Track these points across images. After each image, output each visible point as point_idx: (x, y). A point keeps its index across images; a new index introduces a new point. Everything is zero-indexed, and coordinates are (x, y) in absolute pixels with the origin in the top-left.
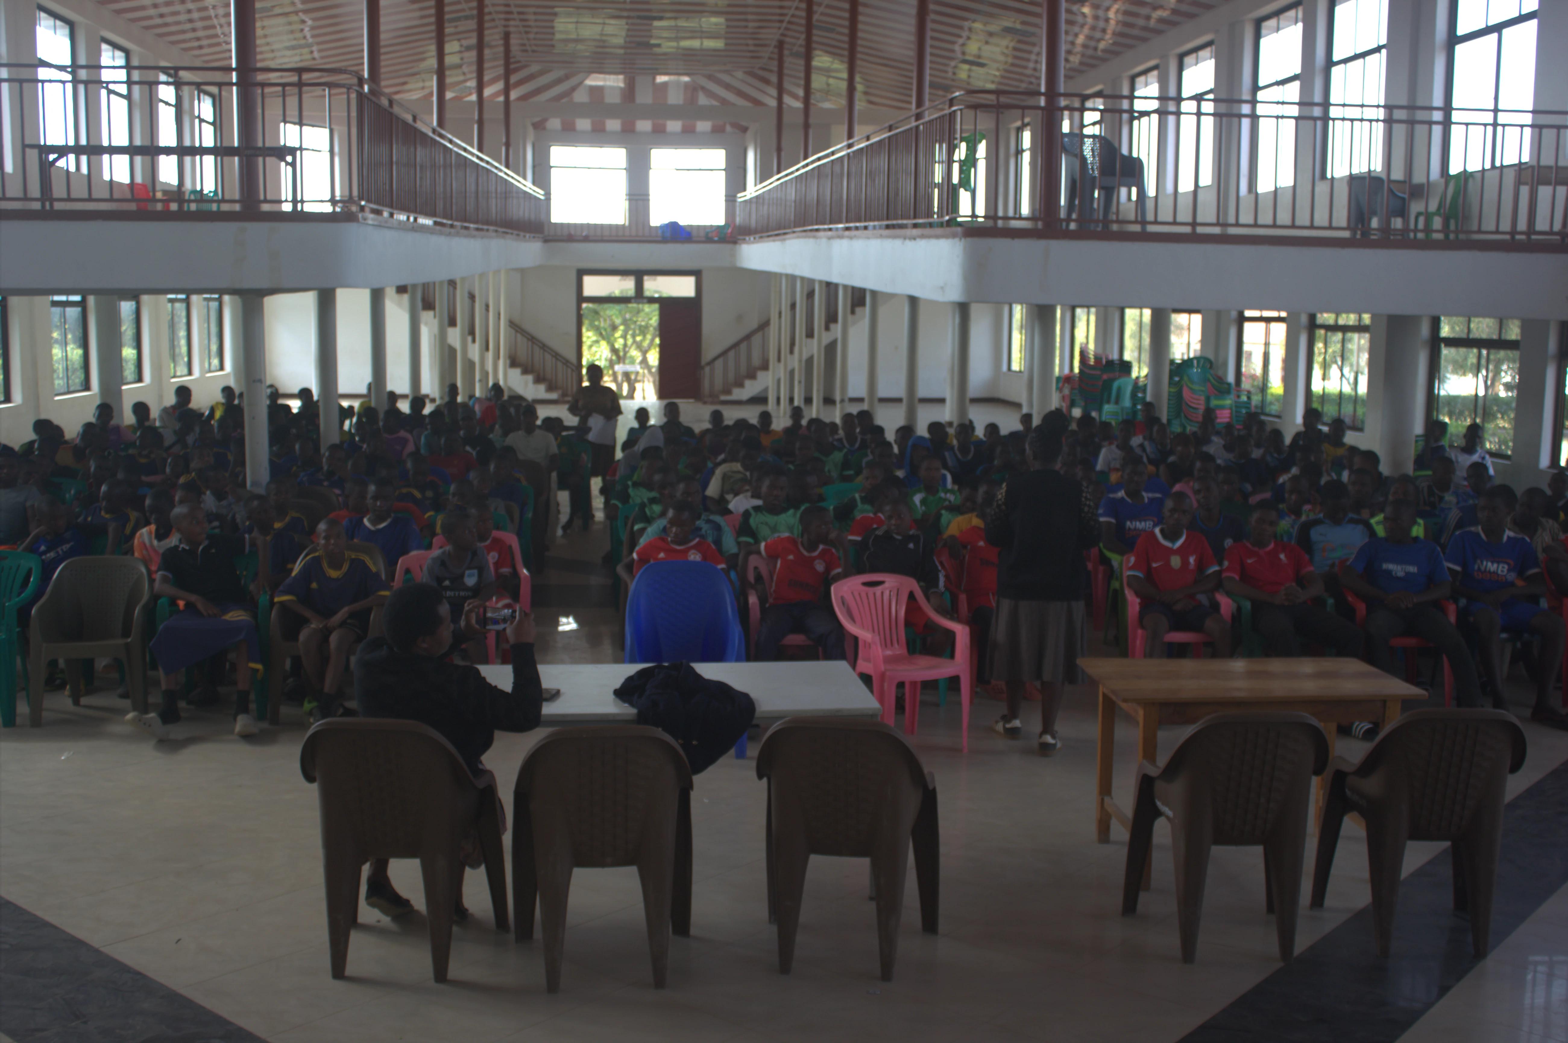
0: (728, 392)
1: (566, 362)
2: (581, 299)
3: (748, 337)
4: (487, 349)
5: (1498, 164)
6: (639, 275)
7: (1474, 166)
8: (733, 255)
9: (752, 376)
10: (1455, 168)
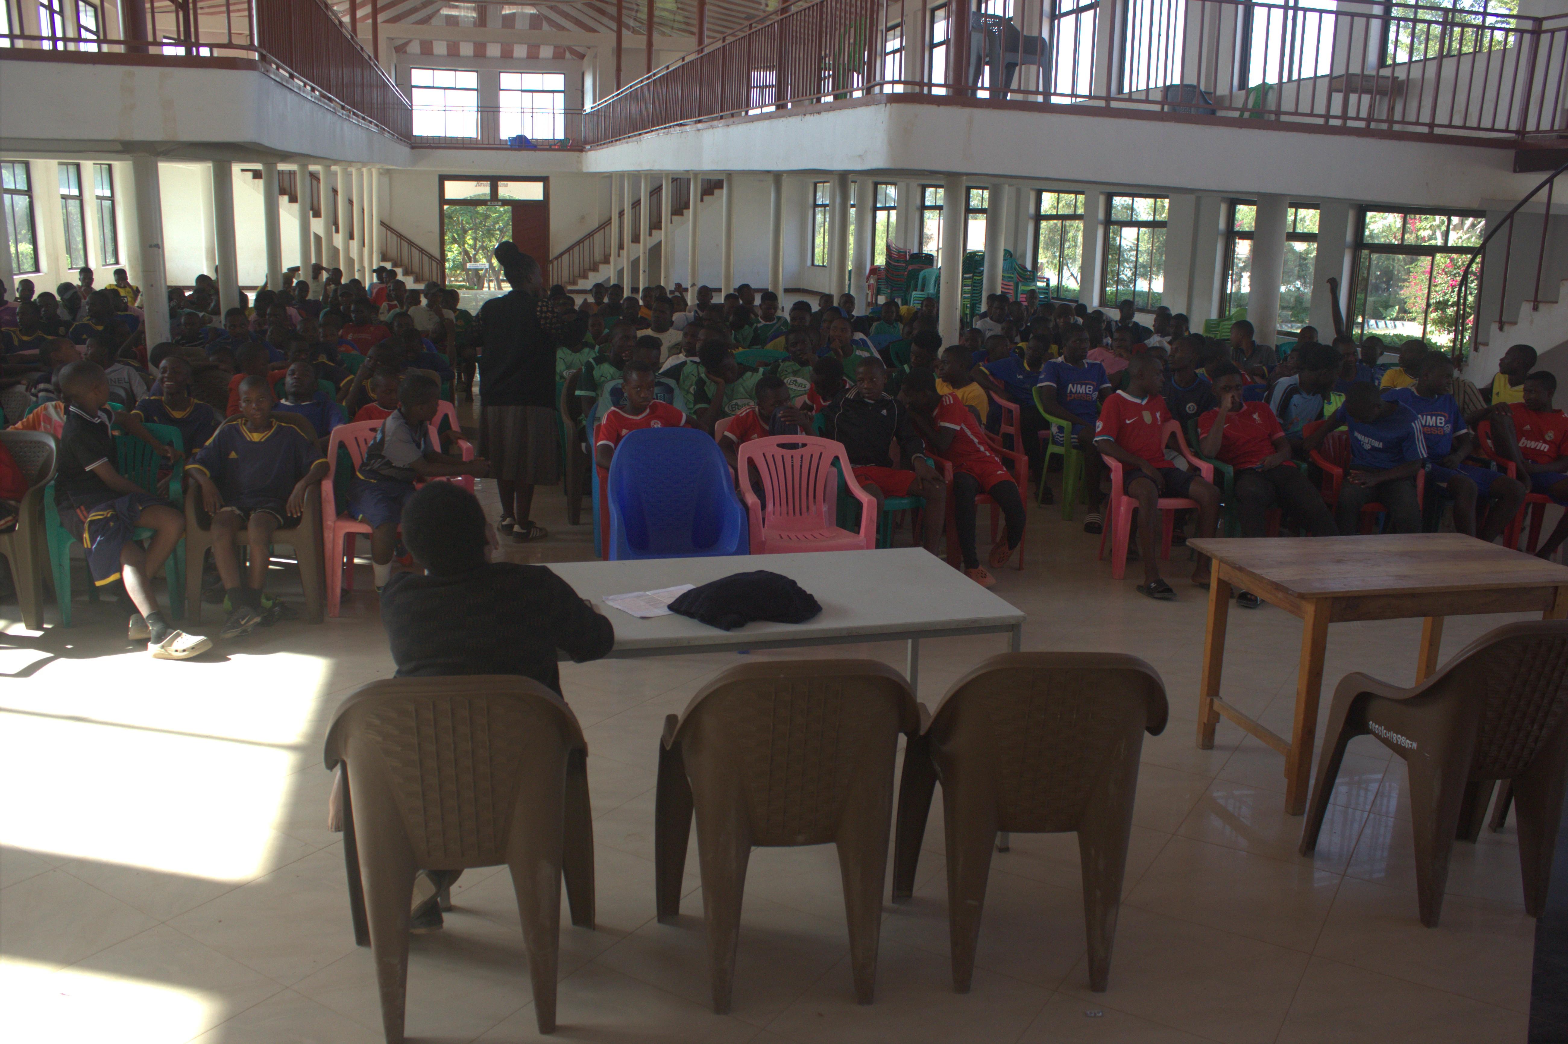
0: (574, 283)
1: (431, 257)
2: (443, 201)
3: (590, 235)
4: (364, 246)
5: (1295, 77)
6: (494, 181)
7: (1272, 79)
8: (579, 162)
9: (595, 269)
10: (1254, 80)
